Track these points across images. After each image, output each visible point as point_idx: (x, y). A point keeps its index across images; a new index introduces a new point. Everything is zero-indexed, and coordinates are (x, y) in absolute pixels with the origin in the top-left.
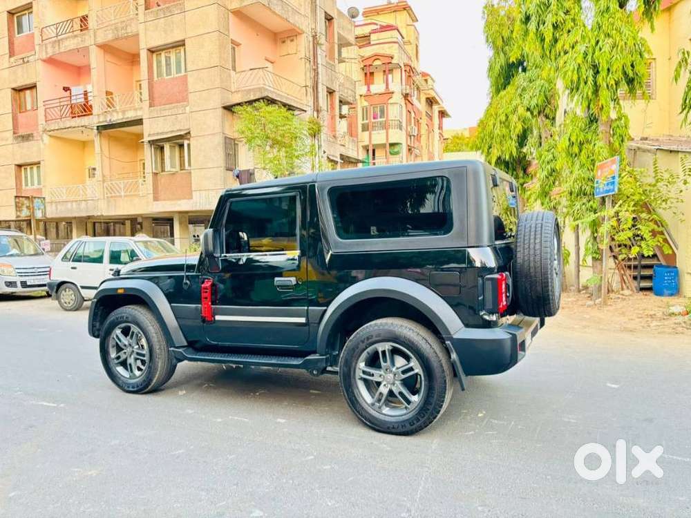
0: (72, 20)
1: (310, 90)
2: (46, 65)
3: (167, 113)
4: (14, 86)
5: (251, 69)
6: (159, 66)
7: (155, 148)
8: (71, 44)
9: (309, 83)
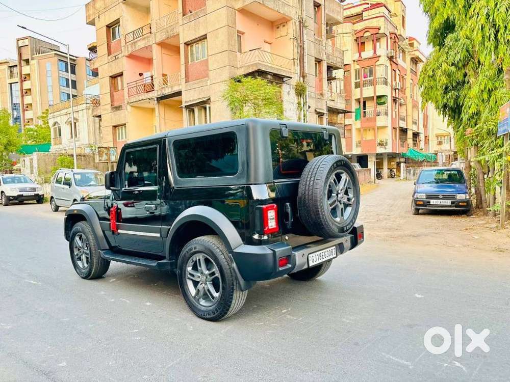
0: (142, 28)
1: (297, 62)
3: (196, 86)
4: (111, 75)
5: (250, 51)
6: (192, 54)
7: (189, 111)
8: (141, 44)
9: (297, 56)
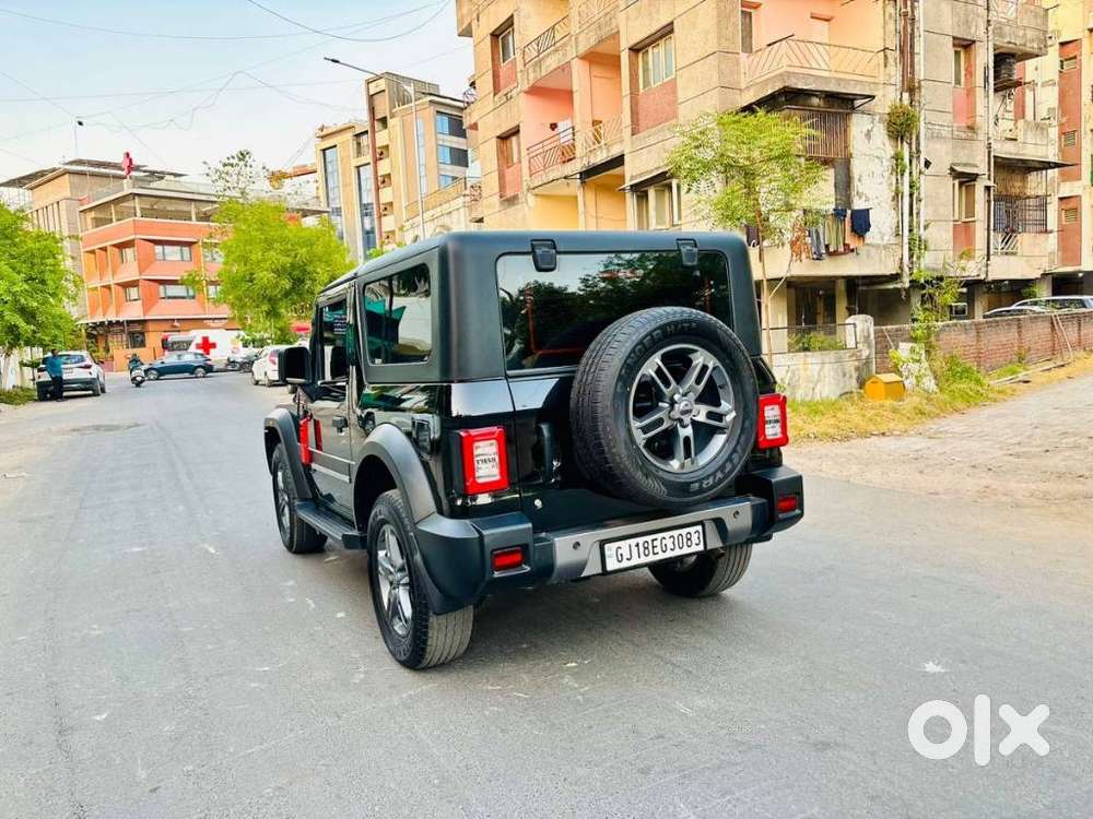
0: (553, 28)
1: (894, 56)
2: (530, 97)
3: (652, 140)
4: (499, 133)
5: (769, 45)
6: (646, 70)
7: (638, 196)
8: (552, 62)
9: (893, 42)
